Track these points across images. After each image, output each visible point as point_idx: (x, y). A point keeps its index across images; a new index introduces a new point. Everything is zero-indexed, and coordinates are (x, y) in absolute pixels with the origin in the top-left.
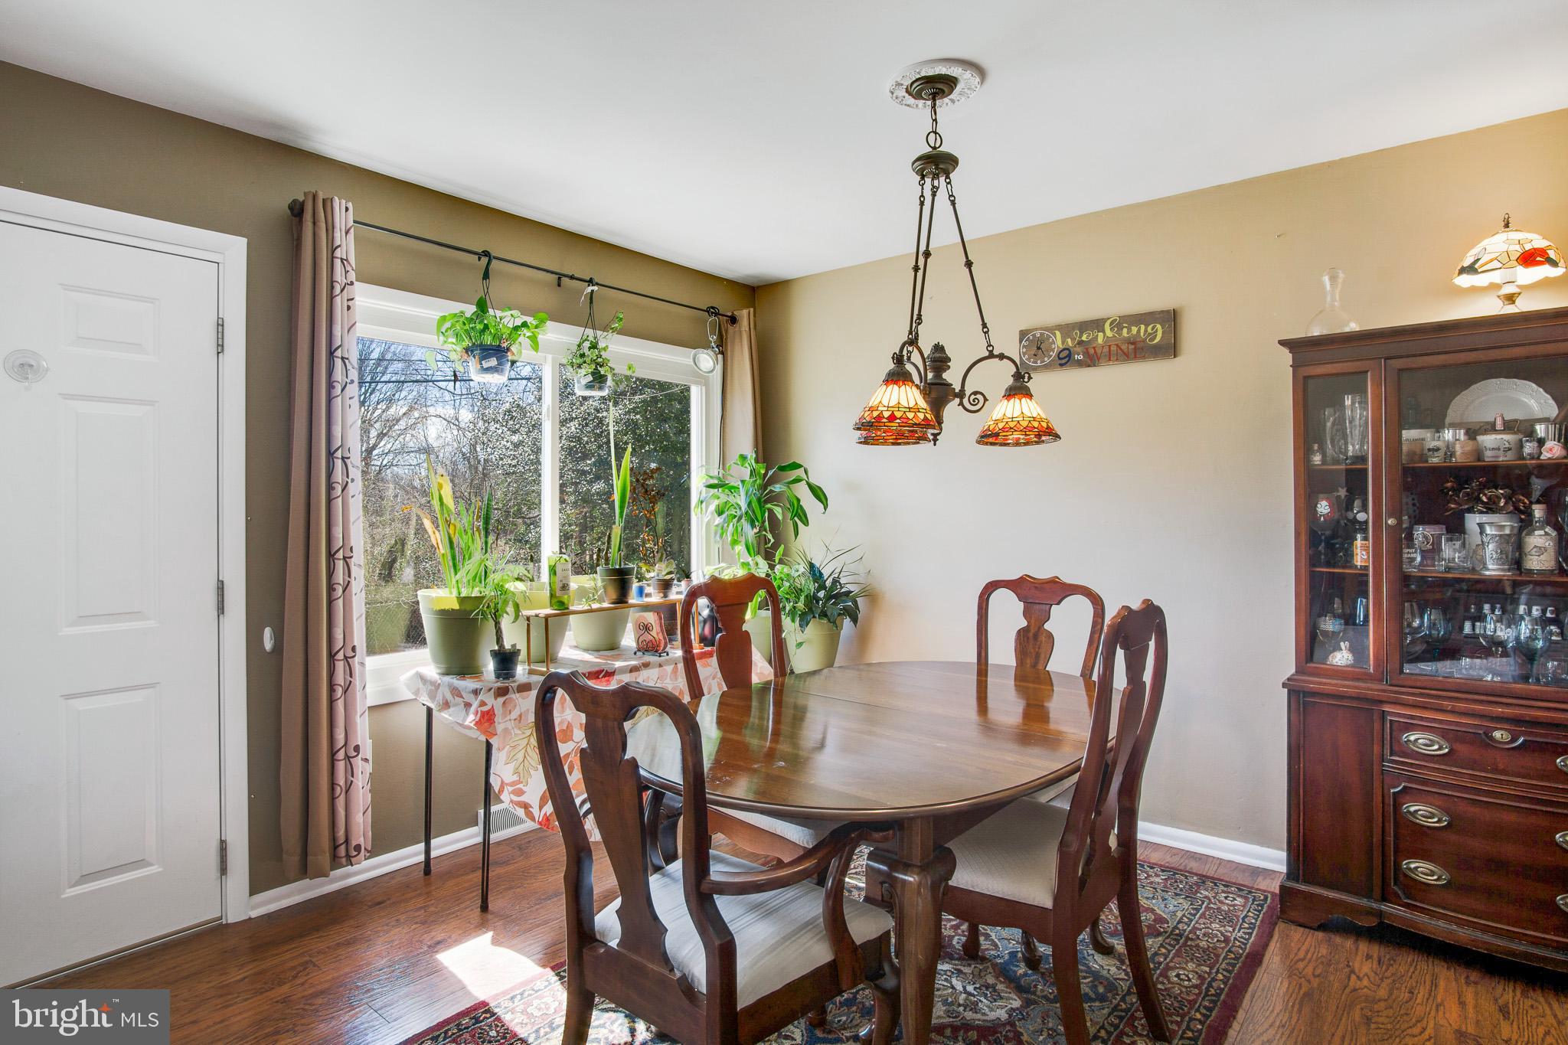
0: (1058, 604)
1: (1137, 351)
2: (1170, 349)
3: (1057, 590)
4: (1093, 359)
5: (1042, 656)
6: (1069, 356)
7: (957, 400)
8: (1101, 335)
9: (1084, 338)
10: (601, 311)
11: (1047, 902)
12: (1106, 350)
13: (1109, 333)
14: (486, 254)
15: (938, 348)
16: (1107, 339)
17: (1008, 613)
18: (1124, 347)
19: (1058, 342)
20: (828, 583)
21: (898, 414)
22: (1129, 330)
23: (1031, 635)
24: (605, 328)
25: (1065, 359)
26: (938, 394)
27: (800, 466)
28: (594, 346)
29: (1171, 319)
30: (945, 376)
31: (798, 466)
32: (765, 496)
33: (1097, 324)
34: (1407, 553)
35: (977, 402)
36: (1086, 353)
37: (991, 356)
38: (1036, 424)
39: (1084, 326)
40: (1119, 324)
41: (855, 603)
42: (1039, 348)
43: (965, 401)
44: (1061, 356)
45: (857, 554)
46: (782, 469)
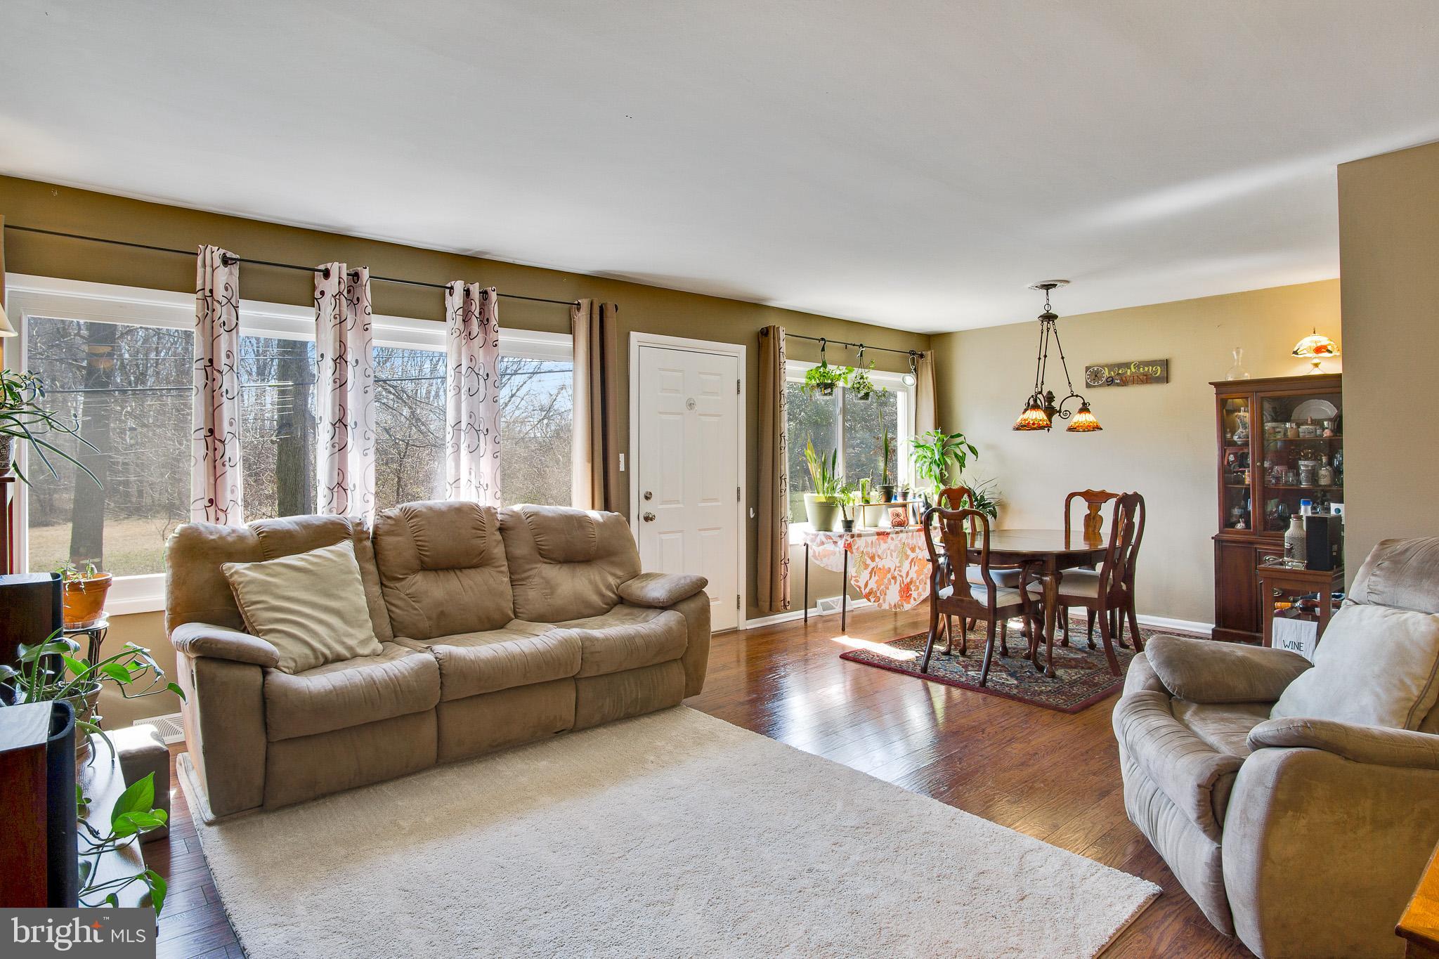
0: (1105, 502)
1: (1147, 379)
2: (1166, 379)
3: (1105, 496)
4: (1124, 383)
5: (1097, 527)
6: (1112, 380)
7: (1058, 414)
8: (1129, 370)
9: (1120, 372)
10: (866, 359)
11: (1096, 596)
12: (1132, 378)
13: (1133, 370)
14: (823, 339)
15: (1050, 393)
16: (1132, 373)
17: (1080, 508)
18: (1141, 377)
19: (1106, 373)
20: (979, 498)
21: (1036, 422)
22: (1144, 369)
23: (1092, 517)
24: (867, 367)
25: (1110, 382)
26: (1050, 411)
27: (962, 435)
28: (862, 378)
29: (1166, 364)
30: (1052, 404)
31: (959, 435)
32: (945, 449)
33: (1127, 365)
34: (1268, 478)
35: (1068, 414)
36: (1121, 380)
37: (1073, 395)
38: (1092, 424)
39: (1120, 366)
40: (1138, 365)
41: (994, 508)
42: (1096, 376)
43: (1061, 414)
44: (1108, 380)
45: (993, 483)
46: (952, 437)
